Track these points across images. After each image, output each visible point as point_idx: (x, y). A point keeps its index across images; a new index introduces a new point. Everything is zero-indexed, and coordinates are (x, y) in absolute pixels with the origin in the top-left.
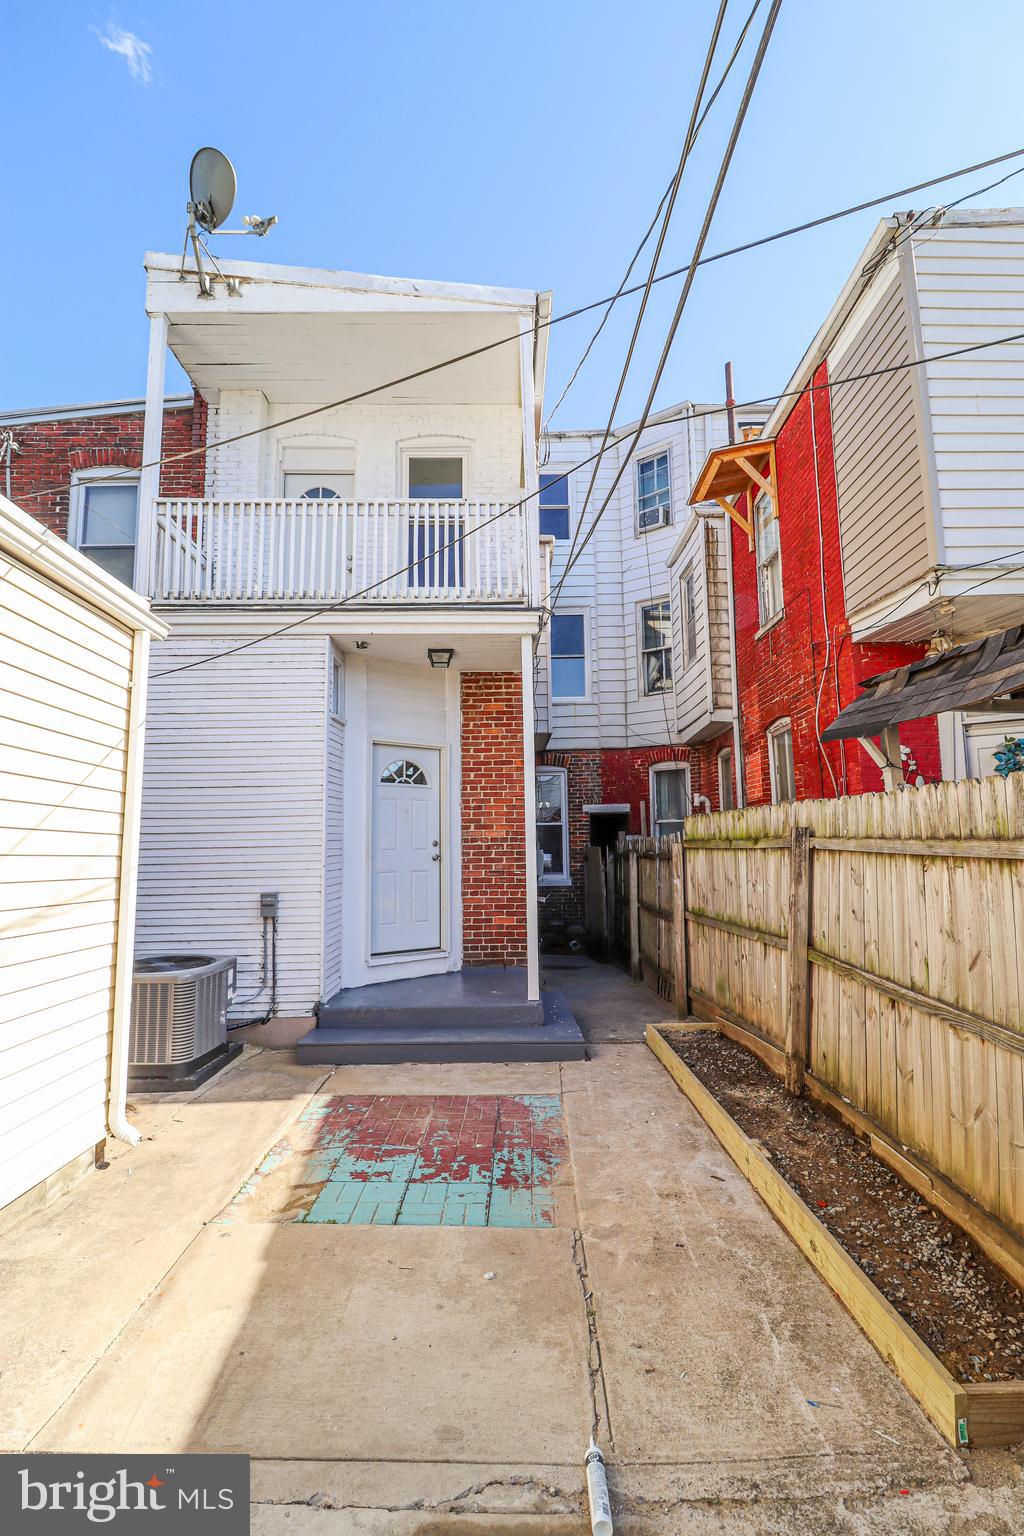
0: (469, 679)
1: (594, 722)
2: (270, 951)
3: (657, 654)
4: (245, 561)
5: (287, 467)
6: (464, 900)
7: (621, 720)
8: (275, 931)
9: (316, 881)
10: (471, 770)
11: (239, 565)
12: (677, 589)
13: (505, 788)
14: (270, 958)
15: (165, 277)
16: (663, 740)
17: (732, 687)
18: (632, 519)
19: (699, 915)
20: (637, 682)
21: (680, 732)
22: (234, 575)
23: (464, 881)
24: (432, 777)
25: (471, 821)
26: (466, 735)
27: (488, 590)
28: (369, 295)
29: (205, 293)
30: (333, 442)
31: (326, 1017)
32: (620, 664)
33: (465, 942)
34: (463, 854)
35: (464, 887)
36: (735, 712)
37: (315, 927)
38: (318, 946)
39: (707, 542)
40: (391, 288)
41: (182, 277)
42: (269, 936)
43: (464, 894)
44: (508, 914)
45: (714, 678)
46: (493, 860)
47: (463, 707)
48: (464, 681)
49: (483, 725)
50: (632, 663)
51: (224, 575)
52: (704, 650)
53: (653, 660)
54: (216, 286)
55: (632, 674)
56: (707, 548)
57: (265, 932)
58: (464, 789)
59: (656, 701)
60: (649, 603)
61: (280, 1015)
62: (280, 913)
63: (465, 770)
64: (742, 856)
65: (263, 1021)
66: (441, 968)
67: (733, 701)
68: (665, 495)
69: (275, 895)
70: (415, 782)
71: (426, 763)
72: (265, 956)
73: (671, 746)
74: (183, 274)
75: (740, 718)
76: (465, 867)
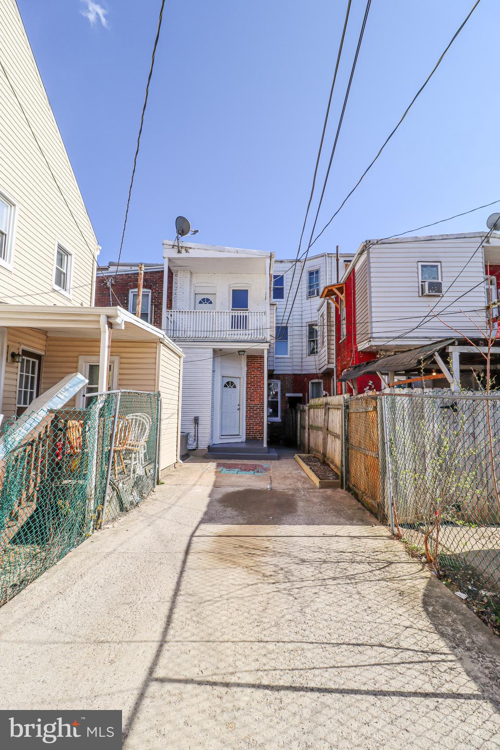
0: (248, 357)
1: (291, 365)
2: (196, 432)
3: (313, 341)
4: (185, 322)
5: (196, 292)
6: (246, 422)
7: (300, 364)
8: (198, 426)
9: (209, 414)
10: (249, 384)
11: (183, 323)
12: (320, 320)
13: (258, 389)
14: (196, 434)
15: (168, 247)
16: (314, 372)
17: (334, 357)
18: (306, 292)
19: (312, 426)
20: (306, 351)
21: (320, 369)
22: (182, 326)
23: (246, 416)
24: (238, 387)
25: (249, 399)
26: (248, 373)
27: (255, 337)
28: (224, 252)
29: (179, 252)
30: (210, 285)
31: (210, 449)
32: (300, 344)
33: (246, 433)
34: (246, 408)
35: (246, 418)
36: (335, 365)
37: (208, 426)
38: (209, 431)
39: (328, 307)
40: (231, 251)
41: (173, 247)
42: (196, 428)
43: (246, 420)
44: (259, 426)
45: (328, 353)
46: (255, 410)
47: (247, 365)
48: (247, 358)
49: (253, 371)
50: (304, 344)
51: (179, 326)
52: (326, 344)
53: (312, 343)
54: (182, 250)
55: (304, 348)
56: (328, 310)
57: (195, 427)
58: (247, 389)
59: (312, 358)
60: (311, 323)
61: (199, 448)
62: (199, 422)
63: (247, 384)
64: (319, 409)
65: (195, 450)
66: (239, 440)
67: (334, 361)
68: (318, 285)
69: (198, 417)
70: (233, 387)
71: (236, 382)
72: (195, 433)
73: (317, 374)
74: (173, 246)
75: (336, 367)
76: (247, 412)
